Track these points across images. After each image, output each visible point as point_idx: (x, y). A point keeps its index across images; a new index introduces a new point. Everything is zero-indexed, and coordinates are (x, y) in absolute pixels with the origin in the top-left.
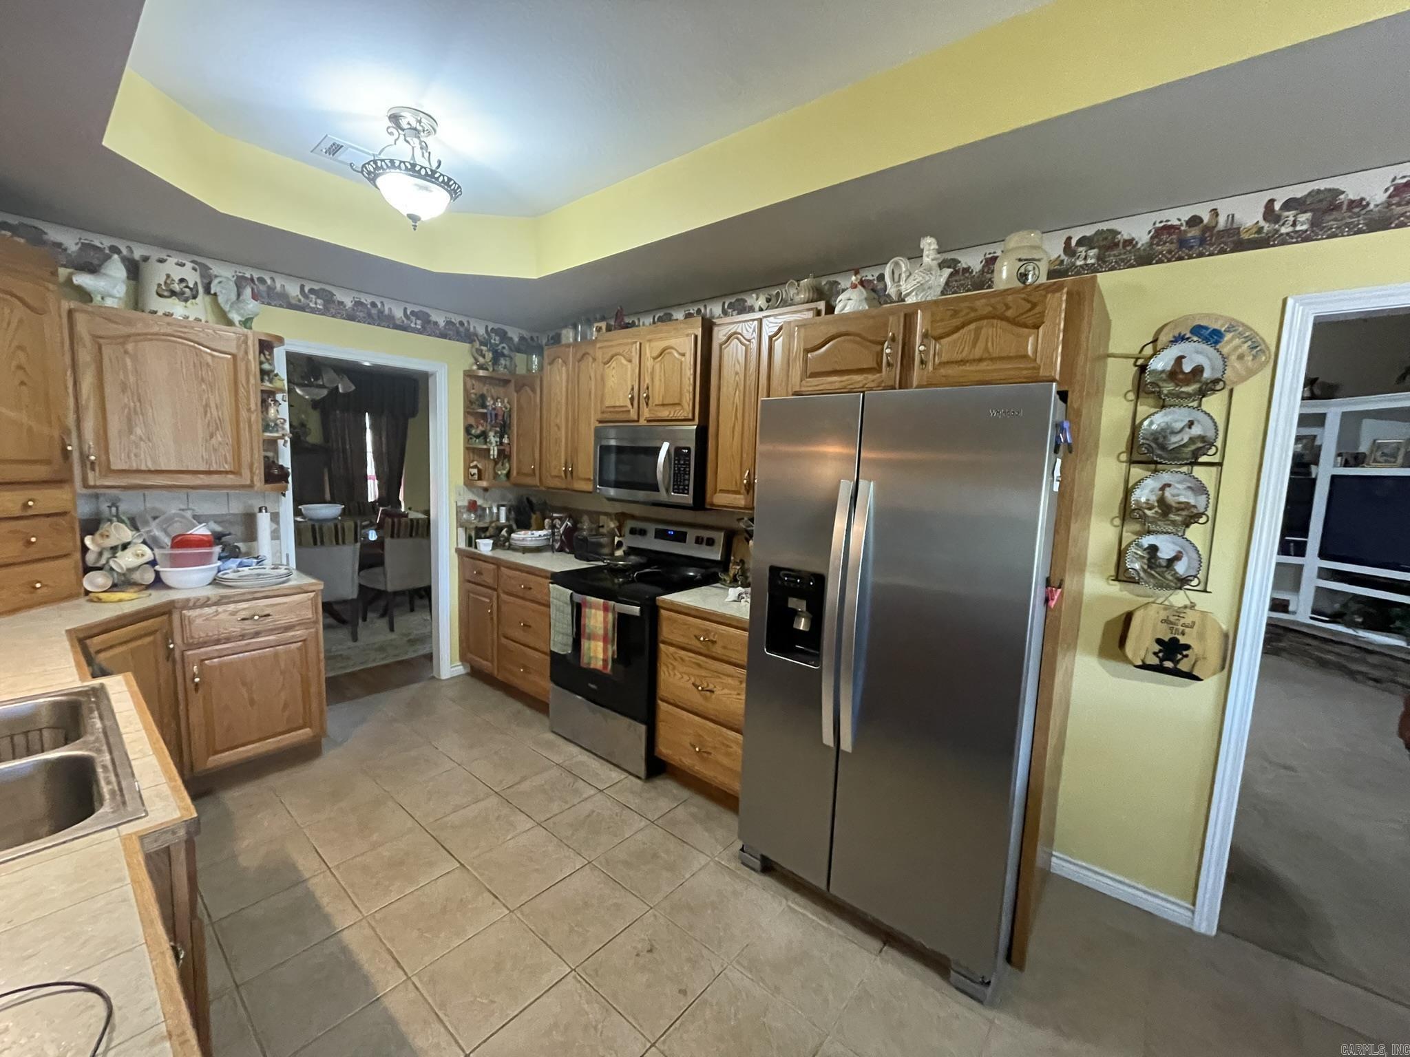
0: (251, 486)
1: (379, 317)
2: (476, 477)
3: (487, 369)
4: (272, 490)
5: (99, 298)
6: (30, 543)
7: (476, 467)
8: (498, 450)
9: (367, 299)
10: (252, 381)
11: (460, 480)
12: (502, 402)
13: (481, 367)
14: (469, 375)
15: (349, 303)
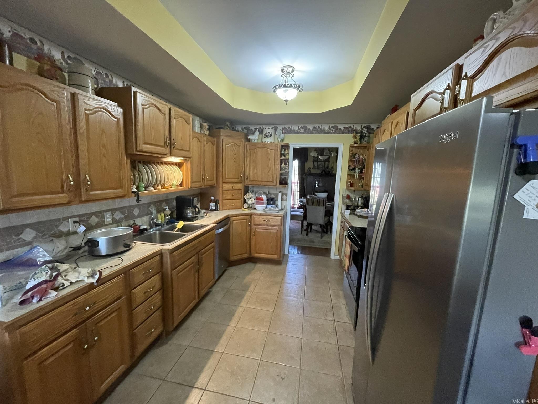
0: (276, 185)
1: (320, 131)
2: (349, 186)
3: (357, 143)
4: (282, 187)
5: (253, 140)
6: (233, 196)
7: (350, 182)
8: (359, 175)
9: (317, 126)
10: (278, 157)
11: (345, 187)
12: (363, 156)
13: (355, 143)
14: (351, 146)
15: (311, 128)
